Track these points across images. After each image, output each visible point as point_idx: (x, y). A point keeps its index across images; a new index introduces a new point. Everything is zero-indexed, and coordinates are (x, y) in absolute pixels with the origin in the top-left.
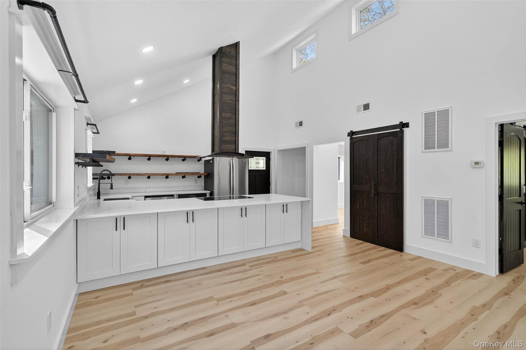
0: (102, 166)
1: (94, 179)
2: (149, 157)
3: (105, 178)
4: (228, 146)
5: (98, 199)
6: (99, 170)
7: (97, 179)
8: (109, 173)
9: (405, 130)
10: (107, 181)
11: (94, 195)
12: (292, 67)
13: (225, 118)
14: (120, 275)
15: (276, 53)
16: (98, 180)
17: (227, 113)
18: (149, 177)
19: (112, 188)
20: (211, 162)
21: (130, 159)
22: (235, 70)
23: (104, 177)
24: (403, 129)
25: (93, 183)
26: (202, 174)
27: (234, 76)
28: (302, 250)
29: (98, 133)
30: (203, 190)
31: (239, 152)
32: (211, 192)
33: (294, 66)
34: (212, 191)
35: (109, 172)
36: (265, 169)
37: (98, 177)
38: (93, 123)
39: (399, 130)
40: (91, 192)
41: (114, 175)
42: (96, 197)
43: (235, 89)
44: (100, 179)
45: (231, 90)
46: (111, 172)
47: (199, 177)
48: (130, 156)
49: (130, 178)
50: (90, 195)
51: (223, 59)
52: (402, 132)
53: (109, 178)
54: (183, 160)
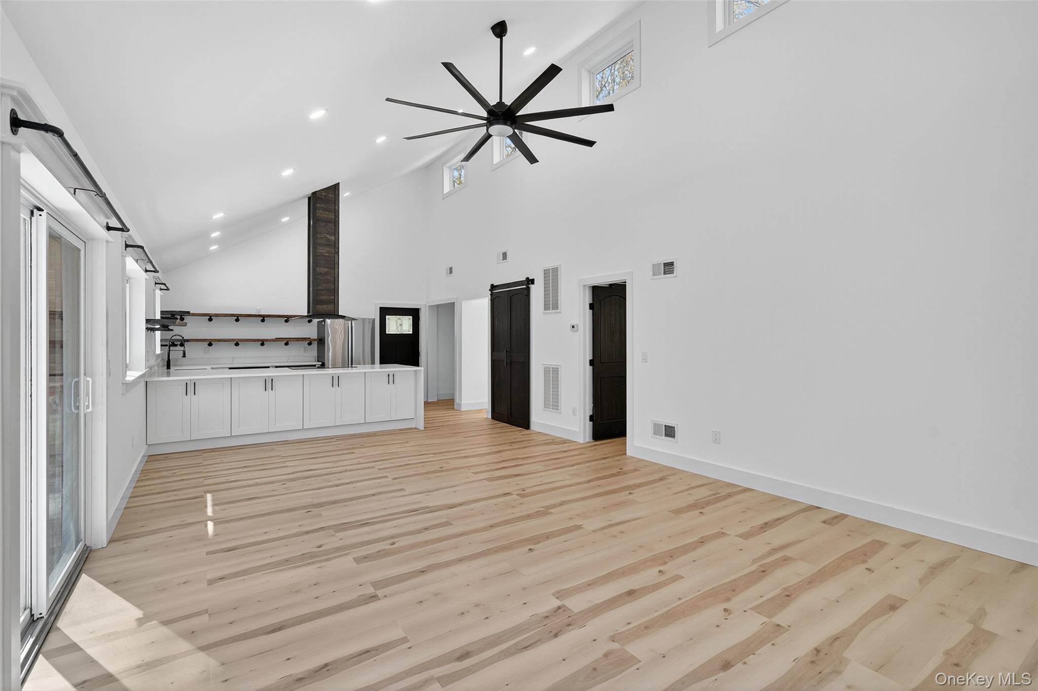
0: (172, 330)
1: (162, 345)
2: (237, 318)
3: (176, 345)
4: (325, 306)
5: (167, 369)
6: (168, 335)
7: (167, 345)
8: (181, 338)
9: (532, 286)
10: (179, 348)
11: (163, 366)
12: (443, 192)
13: (321, 274)
14: (191, 440)
15: (428, 167)
16: (168, 347)
17: (322, 267)
18: (237, 344)
19: (184, 356)
20: (323, 323)
21: (210, 320)
22: (334, 217)
23: (175, 343)
24: (529, 286)
25: (161, 350)
26: (315, 340)
27: (332, 224)
28: (416, 428)
29: (168, 289)
30: (315, 361)
31: (340, 314)
32: (322, 363)
33: (447, 189)
34: (323, 361)
35: (181, 336)
36: (411, 332)
37: (168, 343)
38: (164, 282)
39: (525, 287)
40: (159, 361)
41: (188, 341)
42: (166, 367)
43: (334, 240)
44: (170, 346)
45: (328, 240)
46: (183, 338)
47: (310, 344)
48: (210, 317)
49: (210, 345)
50: (158, 365)
51: (318, 205)
52: (528, 289)
53: (182, 345)
54: (286, 321)
